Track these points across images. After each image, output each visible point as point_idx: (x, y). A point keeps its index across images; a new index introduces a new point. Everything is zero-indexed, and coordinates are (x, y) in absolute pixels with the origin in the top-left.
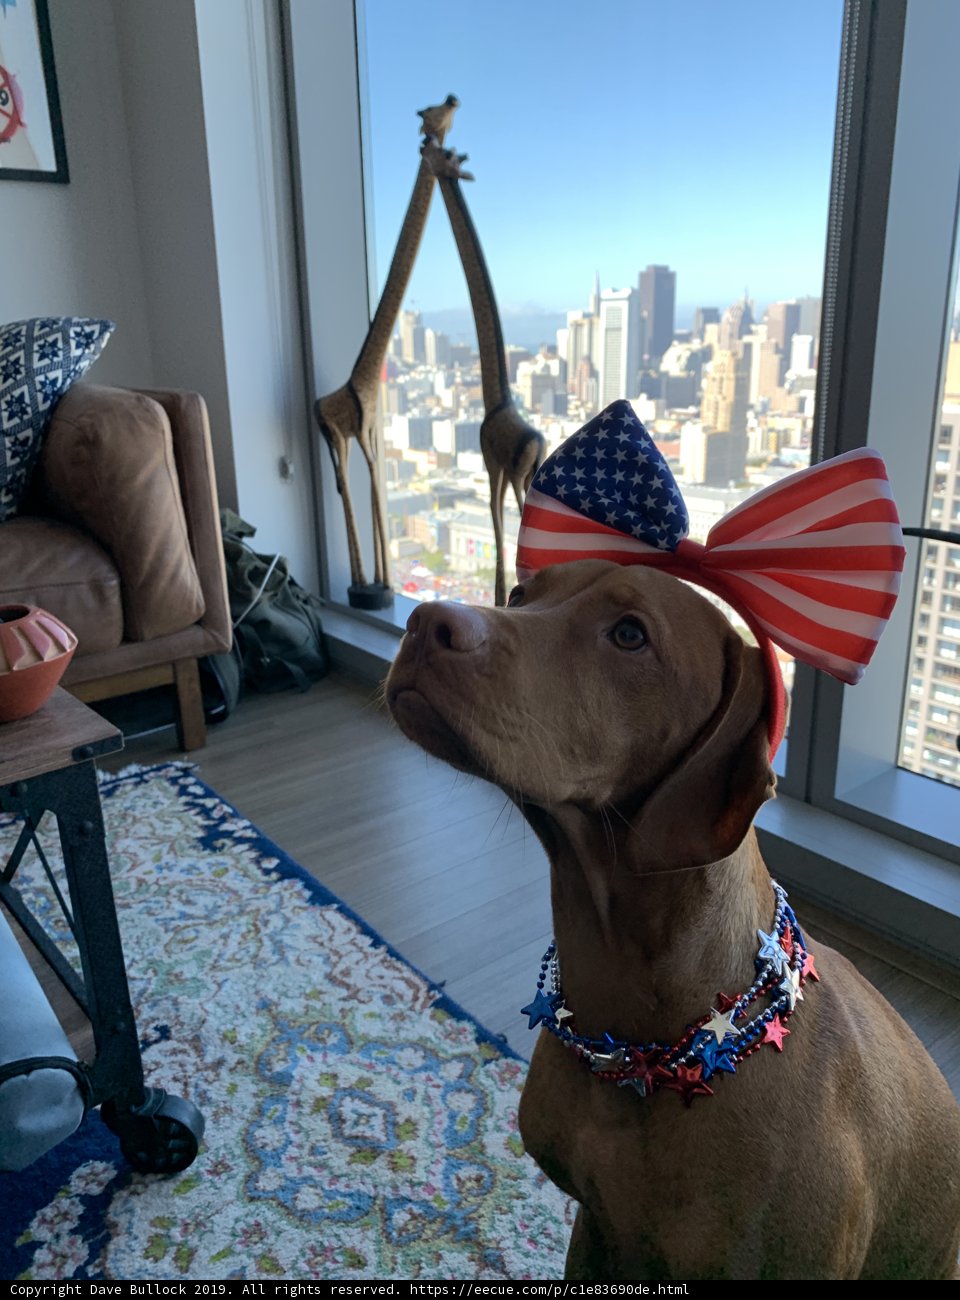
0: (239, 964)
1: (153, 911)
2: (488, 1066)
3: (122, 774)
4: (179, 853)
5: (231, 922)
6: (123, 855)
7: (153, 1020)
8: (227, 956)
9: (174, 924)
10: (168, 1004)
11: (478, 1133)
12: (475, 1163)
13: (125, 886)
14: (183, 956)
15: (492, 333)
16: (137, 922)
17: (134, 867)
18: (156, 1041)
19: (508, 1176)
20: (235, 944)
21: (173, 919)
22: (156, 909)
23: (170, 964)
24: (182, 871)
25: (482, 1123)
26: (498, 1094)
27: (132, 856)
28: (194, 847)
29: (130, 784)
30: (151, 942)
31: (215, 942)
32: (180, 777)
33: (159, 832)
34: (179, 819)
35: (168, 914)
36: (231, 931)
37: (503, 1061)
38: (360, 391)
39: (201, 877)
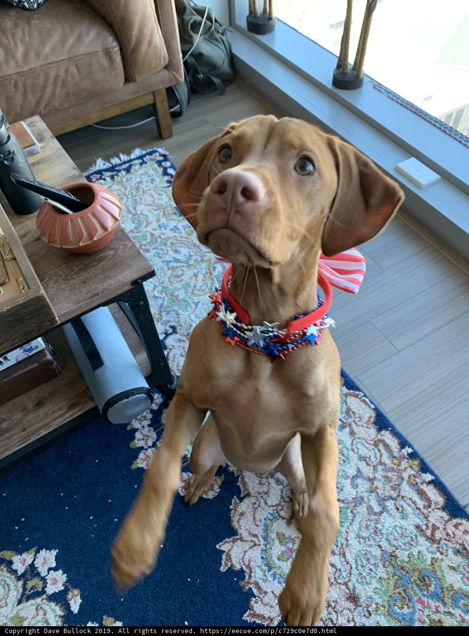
0: (204, 293)
1: (160, 255)
3: (133, 156)
4: (168, 217)
5: (198, 267)
6: (141, 216)
7: (169, 321)
8: (198, 287)
9: (171, 264)
10: (173, 314)
13: (145, 237)
14: (178, 285)
16: (153, 261)
17: (147, 225)
18: (171, 334)
20: (201, 280)
21: (170, 262)
22: (162, 254)
23: (172, 290)
24: (171, 230)
27: (145, 217)
28: (175, 213)
29: (138, 164)
30: (162, 274)
31: (191, 278)
32: (162, 161)
33: (156, 201)
34: (165, 192)
35: (167, 258)
36: (198, 272)
39: (181, 235)
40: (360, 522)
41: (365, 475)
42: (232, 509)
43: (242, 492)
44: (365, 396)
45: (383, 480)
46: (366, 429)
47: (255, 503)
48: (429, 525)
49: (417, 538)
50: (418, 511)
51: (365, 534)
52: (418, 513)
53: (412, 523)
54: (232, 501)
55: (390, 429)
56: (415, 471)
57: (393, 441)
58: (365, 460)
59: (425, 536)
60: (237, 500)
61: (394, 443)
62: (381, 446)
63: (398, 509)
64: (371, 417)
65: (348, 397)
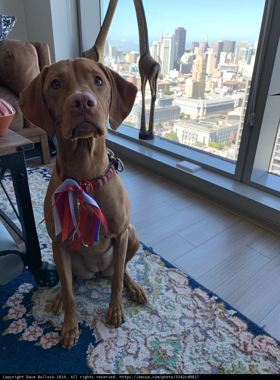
1: (38, 210)
2: (147, 256)
7: (41, 242)
10: (45, 238)
11: (147, 276)
12: (146, 285)
15: (144, 28)
18: (43, 248)
19: (157, 289)
22: (39, 210)
25: (147, 273)
26: (151, 265)
30: (39, 219)
32: (43, 172)
33: (38, 187)
34: (44, 184)
37: (152, 255)
38: (98, 49)
40: (191, 349)
41: (189, 316)
42: (89, 354)
43: (96, 340)
44: (180, 270)
45: (202, 318)
46: (183, 289)
47: (107, 346)
48: (240, 343)
49: (235, 353)
50: (231, 334)
51: (196, 356)
52: (231, 336)
53: (229, 343)
54: (88, 347)
55: (200, 287)
56: (222, 309)
57: (204, 294)
58: (187, 307)
59: (241, 351)
60: (92, 346)
61: (204, 295)
62: (196, 298)
63: (216, 335)
64: (186, 282)
65: (169, 272)
